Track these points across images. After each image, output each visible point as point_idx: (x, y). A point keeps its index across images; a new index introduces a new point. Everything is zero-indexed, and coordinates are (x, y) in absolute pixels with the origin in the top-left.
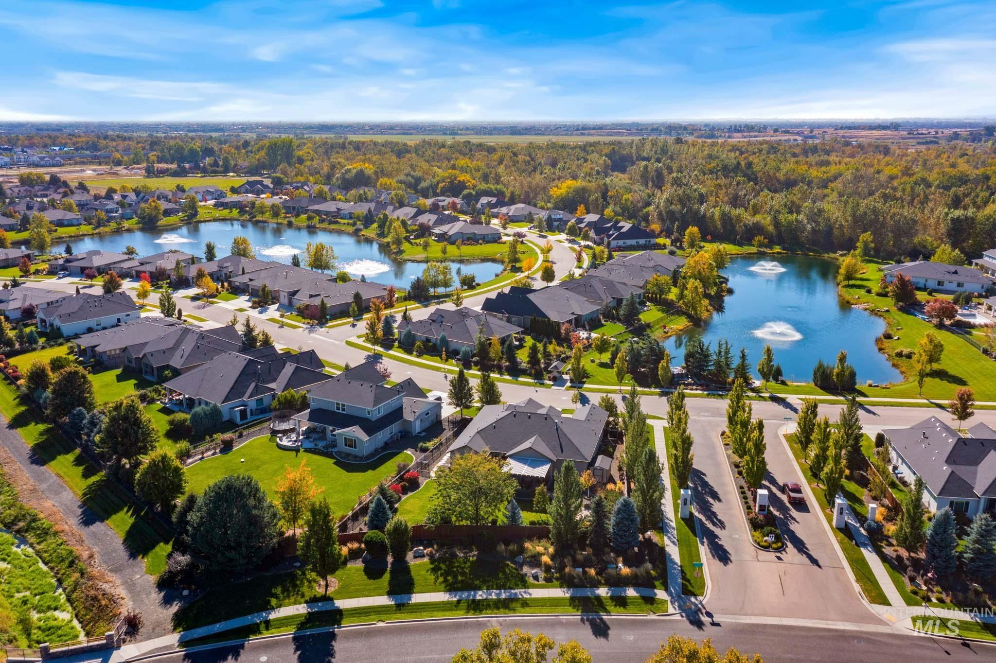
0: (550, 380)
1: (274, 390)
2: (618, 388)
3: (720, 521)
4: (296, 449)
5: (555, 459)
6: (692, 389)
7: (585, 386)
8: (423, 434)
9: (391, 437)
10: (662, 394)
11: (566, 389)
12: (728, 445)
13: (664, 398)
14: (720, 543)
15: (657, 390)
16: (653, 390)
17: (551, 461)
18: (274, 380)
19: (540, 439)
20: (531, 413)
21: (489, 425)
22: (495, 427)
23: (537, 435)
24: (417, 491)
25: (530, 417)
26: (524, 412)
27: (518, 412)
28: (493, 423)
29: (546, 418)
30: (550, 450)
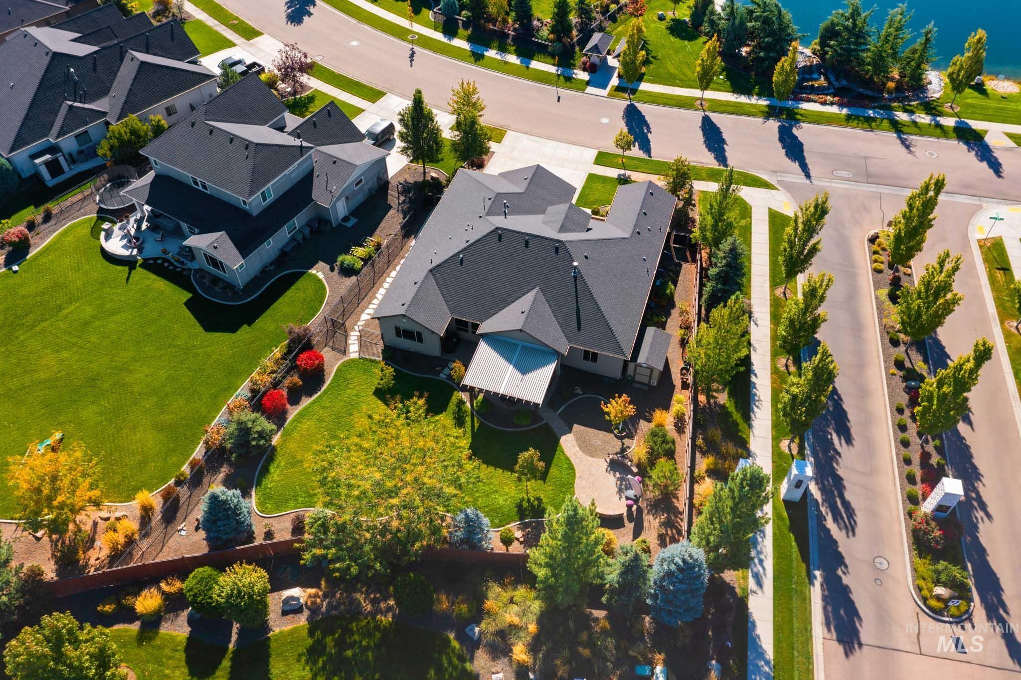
0: (584, 70)
1: (104, 114)
2: (697, 93)
3: (847, 505)
4: (129, 263)
5: (564, 349)
6: (824, 103)
7: (644, 86)
8: (353, 221)
9: (293, 239)
10: (771, 113)
11: (610, 95)
12: (879, 271)
13: (773, 125)
14: (846, 580)
15: (764, 102)
16: (754, 100)
17: (557, 354)
18: (104, 92)
19: (543, 299)
20: (530, 235)
21: (452, 257)
22: (462, 261)
23: (537, 288)
24: (319, 393)
25: (527, 244)
26: (517, 232)
27: (507, 230)
28: (459, 253)
29: (557, 250)
30: (558, 326)
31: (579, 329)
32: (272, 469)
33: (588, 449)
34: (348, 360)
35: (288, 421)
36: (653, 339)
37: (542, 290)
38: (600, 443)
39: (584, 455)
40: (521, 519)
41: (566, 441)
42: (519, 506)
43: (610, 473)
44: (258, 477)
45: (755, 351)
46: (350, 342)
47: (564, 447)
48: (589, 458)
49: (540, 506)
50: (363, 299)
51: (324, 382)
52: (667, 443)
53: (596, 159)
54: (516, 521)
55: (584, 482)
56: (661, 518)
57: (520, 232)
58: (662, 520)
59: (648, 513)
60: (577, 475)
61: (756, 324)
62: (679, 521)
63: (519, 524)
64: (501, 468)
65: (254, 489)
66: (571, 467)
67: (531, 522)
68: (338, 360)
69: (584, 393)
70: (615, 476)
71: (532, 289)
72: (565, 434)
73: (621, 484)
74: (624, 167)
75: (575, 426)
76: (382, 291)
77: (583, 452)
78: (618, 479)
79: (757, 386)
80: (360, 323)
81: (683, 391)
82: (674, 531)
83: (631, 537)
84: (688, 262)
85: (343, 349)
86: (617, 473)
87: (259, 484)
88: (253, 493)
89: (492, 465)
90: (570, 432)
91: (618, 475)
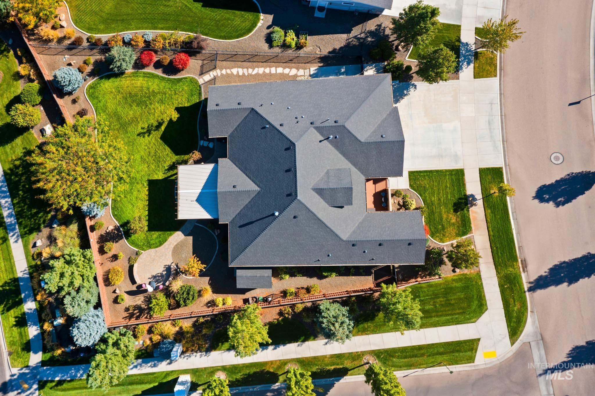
5: (222, 221)
8: (322, 15)
17: (217, 218)
19: (253, 196)
20: (296, 171)
21: (266, 119)
22: (264, 128)
23: (259, 189)
24: (167, 76)
25: (288, 171)
26: (295, 160)
27: (295, 152)
28: (269, 123)
29: (289, 195)
30: (238, 212)
31: (241, 227)
32: (111, 80)
33: (177, 250)
34: (196, 80)
35: (143, 70)
36: (260, 277)
37: (259, 193)
38: (183, 256)
39: (172, 249)
40: (122, 226)
41: (179, 235)
42: (128, 222)
43: (164, 268)
44: (104, 76)
45: (299, 346)
46: (211, 73)
47: (174, 235)
48: (171, 253)
49: (132, 234)
50: (251, 62)
51: (175, 75)
52: (185, 302)
53: (488, 169)
54: (119, 223)
55: (153, 254)
56: (143, 305)
57: (295, 162)
58: (142, 306)
59: (145, 297)
60: (157, 249)
61: (326, 344)
62: (146, 315)
63: (118, 226)
64: (149, 203)
65: (97, 78)
66: (161, 244)
67: (121, 232)
68: (194, 73)
69: (217, 236)
70: (163, 271)
71: (258, 186)
72: (183, 233)
73: (159, 276)
74: (487, 197)
75: (191, 238)
76: (261, 70)
77: (174, 248)
78: (162, 274)
79: (265, 351)
80: (229, 71)
81: (242, 300)
82: (138, 314)
83: (128, 290)
84: (375, 280)
85: (204, 71)
86: (165, 272)
87: (101, 78)
88: (95, 79)
89: (149, 198)
90: (185, 235)
91: (164, 273)
